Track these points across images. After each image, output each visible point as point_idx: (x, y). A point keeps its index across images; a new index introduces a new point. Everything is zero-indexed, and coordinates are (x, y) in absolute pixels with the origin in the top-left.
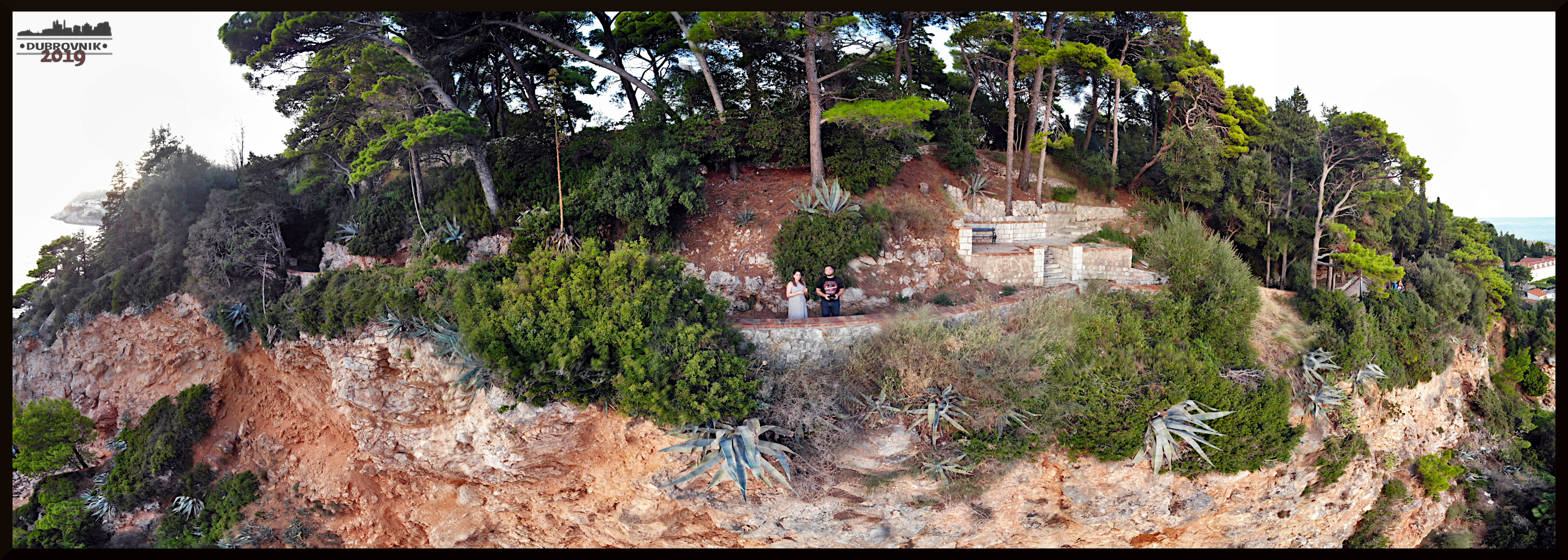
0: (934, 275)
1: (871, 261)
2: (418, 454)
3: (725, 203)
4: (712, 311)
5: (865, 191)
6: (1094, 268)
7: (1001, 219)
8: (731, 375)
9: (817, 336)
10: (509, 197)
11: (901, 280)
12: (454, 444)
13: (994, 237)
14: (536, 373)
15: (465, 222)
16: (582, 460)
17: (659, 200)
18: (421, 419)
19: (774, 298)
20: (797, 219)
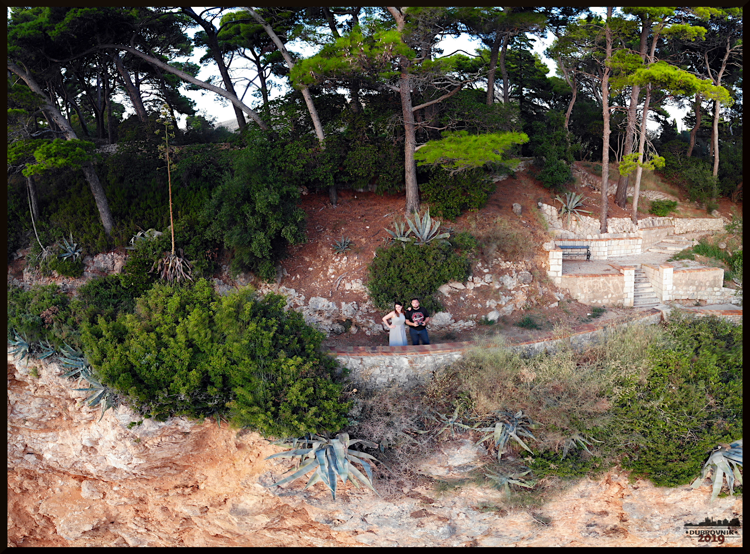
0: (521, 298)
1: (460, 286)
2: (47, 456)
3: (324, 230)
4: (310, 343)
5: (457, 216)
6: (685, 288)
7: (596, 237)
8: (327, 398)
9: (403, 363)
10: (122, 217)
11: (488, 303)
12: (80, 447)
13: (589, 255)
14: (160, 398)
15: (82, 240)
16: (196, 462)
17: (262, 234)
18: (49, 425)
19: (368, 322)
20: (390, 247)
